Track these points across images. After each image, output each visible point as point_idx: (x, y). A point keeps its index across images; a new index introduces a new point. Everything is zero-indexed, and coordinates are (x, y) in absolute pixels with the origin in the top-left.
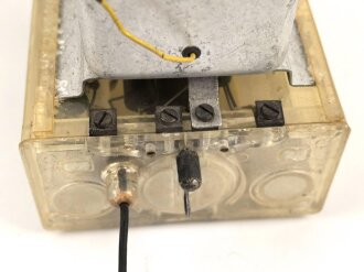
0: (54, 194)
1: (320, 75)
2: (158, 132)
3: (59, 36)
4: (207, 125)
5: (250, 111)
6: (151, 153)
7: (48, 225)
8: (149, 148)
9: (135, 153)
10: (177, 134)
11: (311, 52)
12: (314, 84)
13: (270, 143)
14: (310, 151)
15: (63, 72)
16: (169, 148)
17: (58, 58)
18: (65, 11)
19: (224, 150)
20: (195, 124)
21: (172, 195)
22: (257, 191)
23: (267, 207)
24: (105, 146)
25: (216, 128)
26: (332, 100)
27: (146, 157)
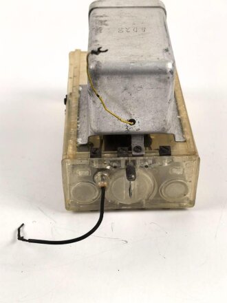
0: (73, 188)
1: (188, 137)
2: (118, 157)
3: (78, 123)
4: (138, 154)
5: (157, 151)
6: (115, 167)
7: (68, 207)
8: (114, 164)
9: (108, 167)
10: (126, 158)
11: (185, 129)
12: (185, 141)
13: (166, 164)
14: (184, 169)
15: (80, 136)
16: (123, 165)
17: (78, 131)
18: (80, 114)
19: (146, 166)
20: (134, 153)
21: (124, 192)
22: (163, 191)
23: (169, 202)
24: (96, 163)
25: (142, 156)
26: (192, 147)
27: (113, 169)
